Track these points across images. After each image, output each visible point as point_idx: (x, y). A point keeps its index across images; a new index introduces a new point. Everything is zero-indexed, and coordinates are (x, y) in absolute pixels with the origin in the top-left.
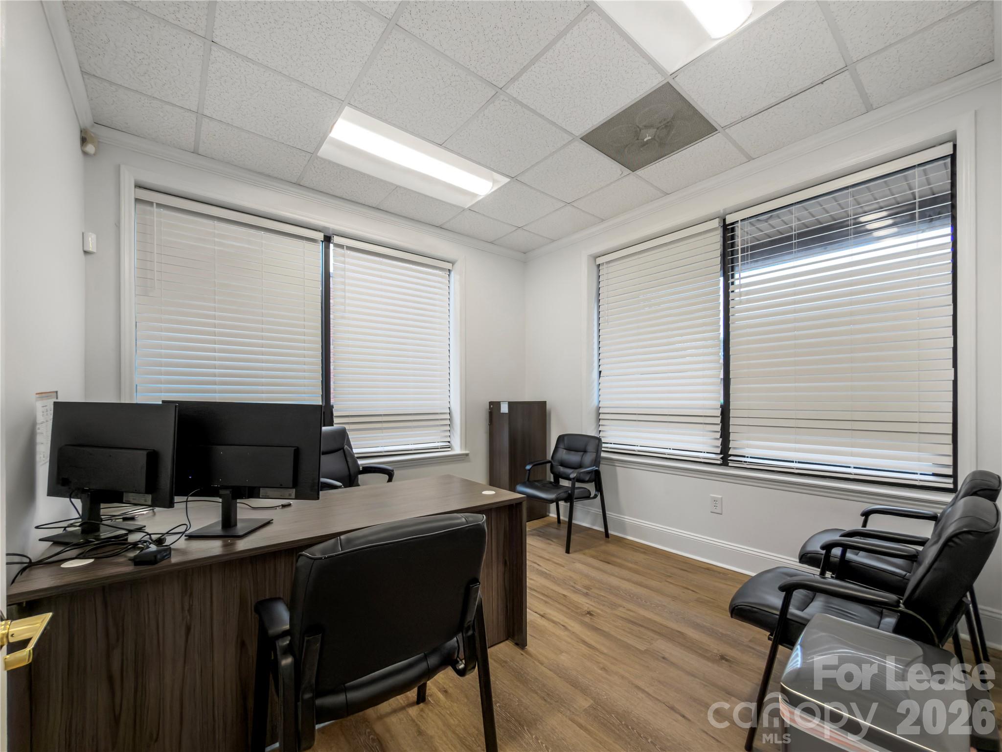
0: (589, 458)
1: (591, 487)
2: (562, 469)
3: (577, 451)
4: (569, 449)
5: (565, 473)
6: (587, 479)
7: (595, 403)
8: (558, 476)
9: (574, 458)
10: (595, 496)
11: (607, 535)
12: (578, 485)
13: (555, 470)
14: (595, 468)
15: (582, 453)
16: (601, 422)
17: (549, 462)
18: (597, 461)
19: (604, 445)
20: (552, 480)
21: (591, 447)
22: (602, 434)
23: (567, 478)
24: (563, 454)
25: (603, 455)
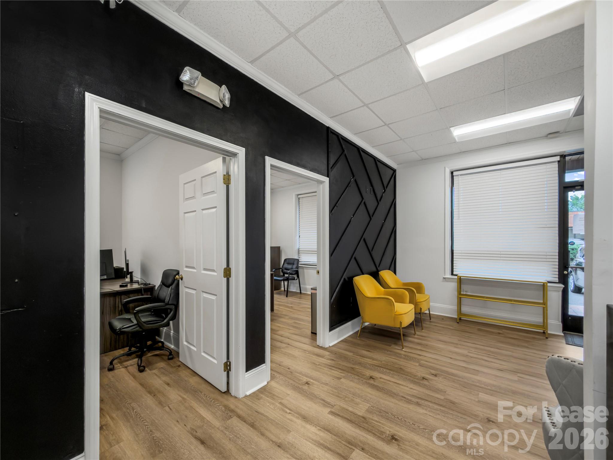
0: (295, 266)
1: (295, 276)
2: (285, 271)
3: (291, 264)
4: (288, 264)
5: (287, 272)
6: (294, 273)
7: (298, 247)
8: (284, 273)
9: (289, 267)
10: (297, 279)
11: (301, 293)
12: (290, 275)
13: (283, 271)
14: (296, 269)
15: (292, 265)
16: (300, 254)
17: (281, 268)
18: (298, 267)
19: (300, 262)
20: (282, 275)
21: (296, 263)
22: (300, 258)
23: (287, 274)
24: (286, 266)
25: (299, 265)
